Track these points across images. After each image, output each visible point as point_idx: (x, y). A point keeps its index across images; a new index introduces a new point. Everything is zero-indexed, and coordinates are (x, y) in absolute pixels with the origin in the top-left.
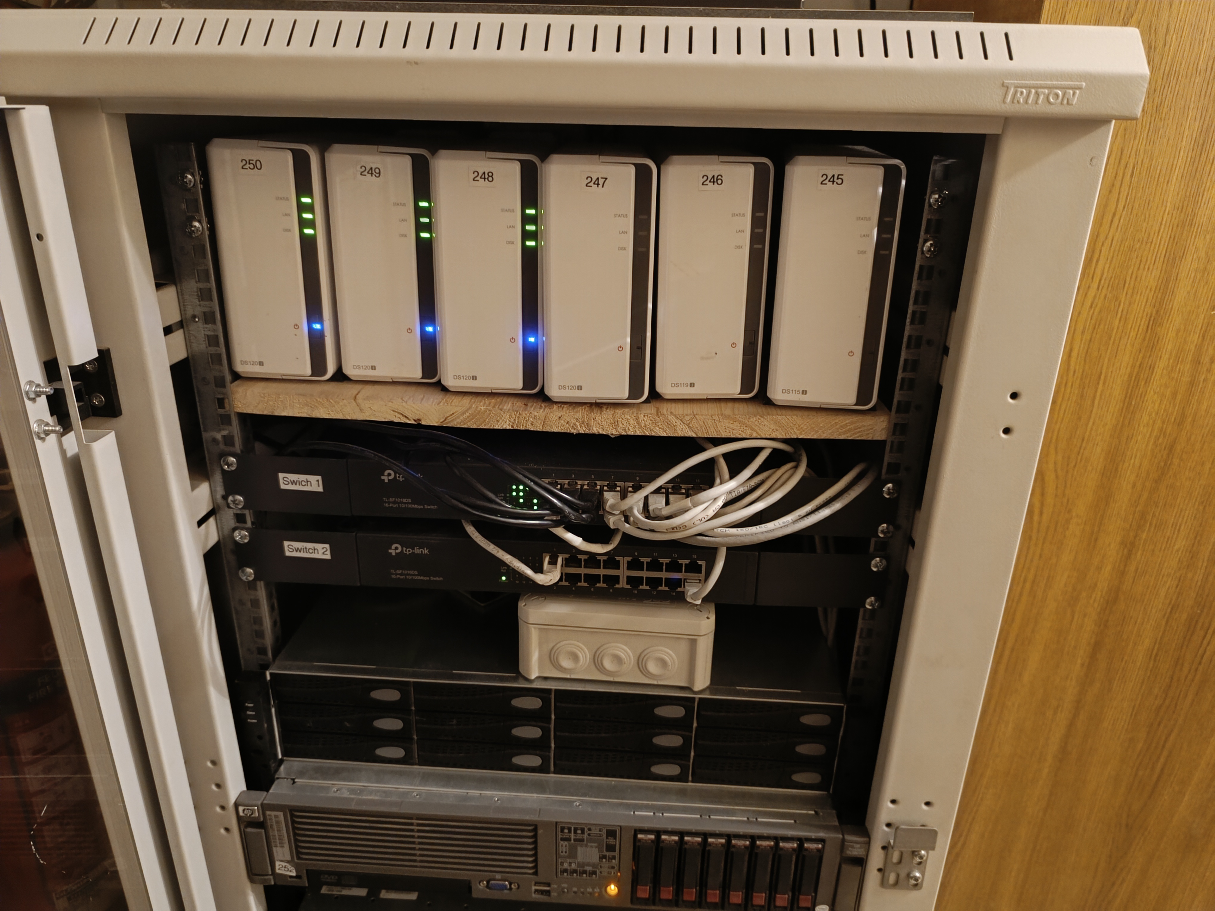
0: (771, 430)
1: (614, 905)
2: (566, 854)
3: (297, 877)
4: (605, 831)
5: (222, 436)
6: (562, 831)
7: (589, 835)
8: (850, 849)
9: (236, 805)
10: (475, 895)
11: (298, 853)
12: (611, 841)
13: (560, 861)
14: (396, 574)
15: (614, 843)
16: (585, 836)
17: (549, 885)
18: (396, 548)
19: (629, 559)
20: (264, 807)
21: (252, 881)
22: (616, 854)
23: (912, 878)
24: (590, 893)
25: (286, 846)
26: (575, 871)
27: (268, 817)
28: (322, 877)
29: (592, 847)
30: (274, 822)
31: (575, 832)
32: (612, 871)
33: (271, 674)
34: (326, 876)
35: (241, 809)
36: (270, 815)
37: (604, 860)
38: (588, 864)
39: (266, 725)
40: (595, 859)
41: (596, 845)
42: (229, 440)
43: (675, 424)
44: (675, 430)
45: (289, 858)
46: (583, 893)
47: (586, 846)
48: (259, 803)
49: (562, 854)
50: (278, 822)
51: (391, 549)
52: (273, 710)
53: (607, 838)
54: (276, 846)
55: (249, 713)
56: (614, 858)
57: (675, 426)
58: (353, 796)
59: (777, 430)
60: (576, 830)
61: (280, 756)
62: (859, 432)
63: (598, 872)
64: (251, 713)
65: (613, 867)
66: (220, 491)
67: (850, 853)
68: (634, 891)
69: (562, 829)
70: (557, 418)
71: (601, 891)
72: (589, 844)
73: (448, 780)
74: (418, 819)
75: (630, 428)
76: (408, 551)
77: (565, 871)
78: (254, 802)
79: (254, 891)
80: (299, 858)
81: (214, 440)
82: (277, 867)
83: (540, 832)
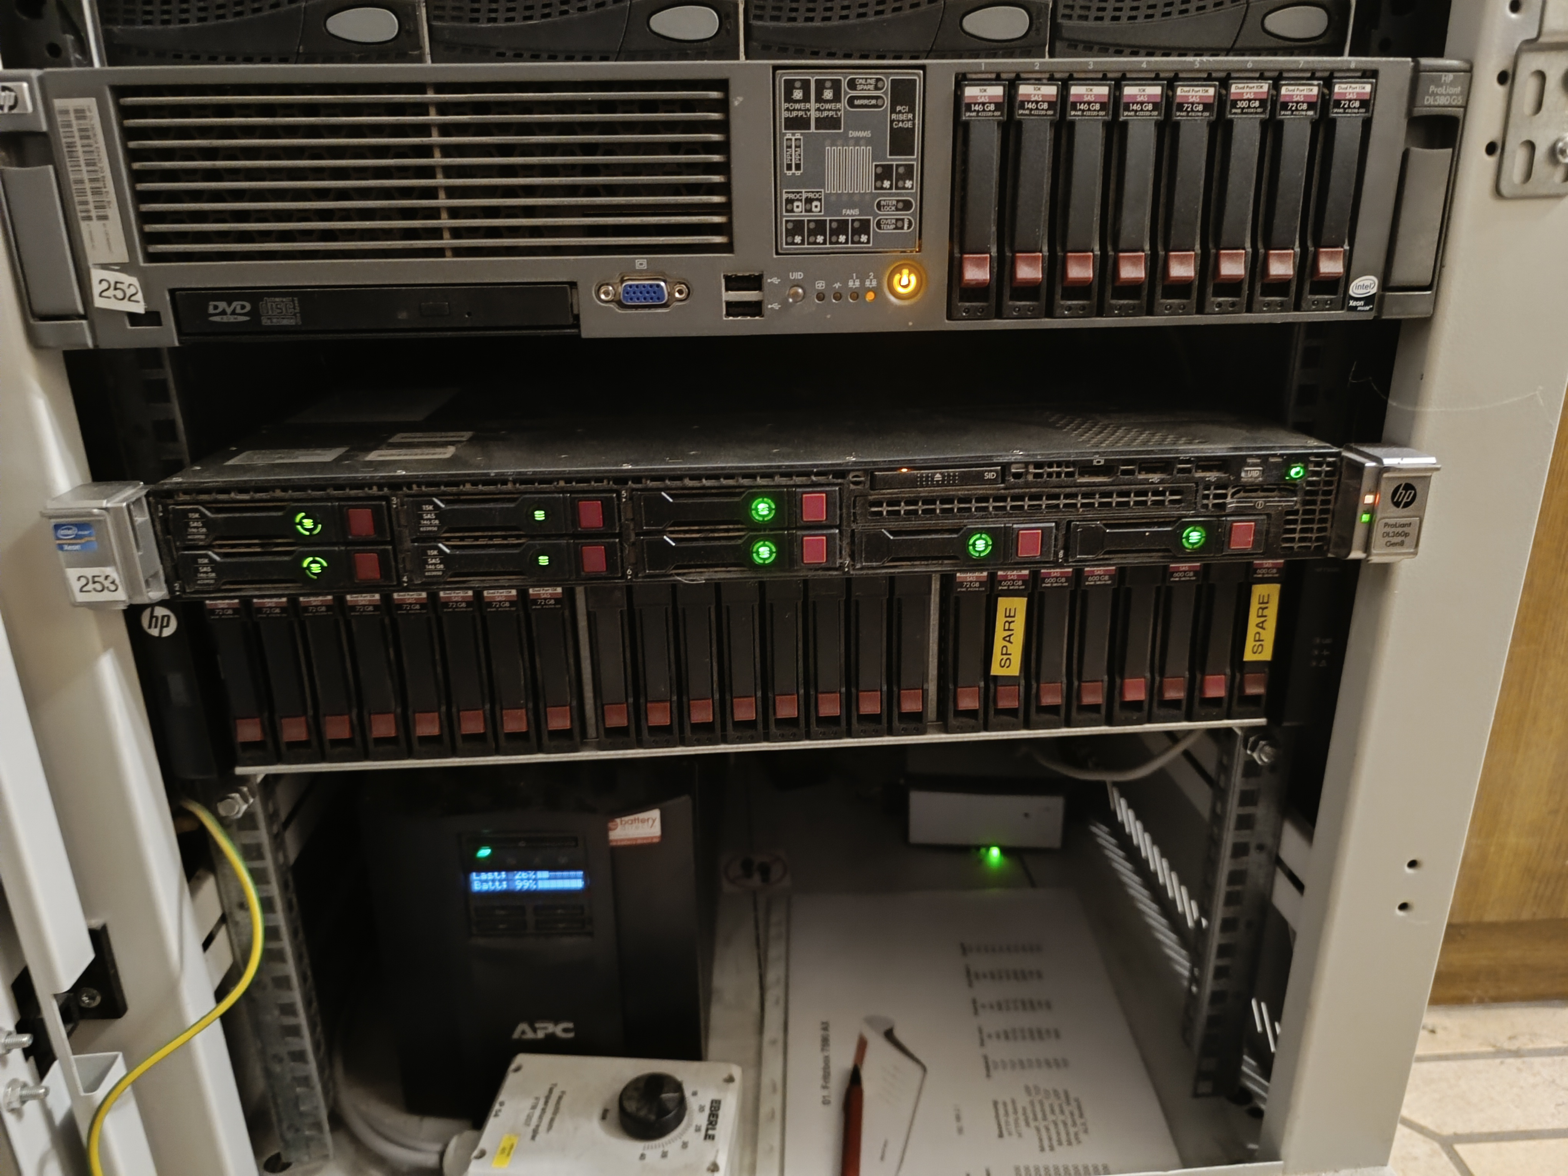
1: (910, 326)
2: (798, 173)
3: (150, 316)
4: (888, 85)
6: (789, 98)
7: (851, 102)
8: (1432, 88)
10: (588, 329)
11: (146, 236)
12: (903, 118)
13: (785, 196)
15: (909, 125)
16: (843, 104)
17: (758, 282)
21: (34, 338)
22: (913, 160)
24: (856, 296)
25: (113, 212)
26: (819, 227)
27: (59, 119)
28: (211, 310)
29: (857, 141)
30: (77, 134)
31: (819, 98)
32: (906, 215)
34: (222, 305)
36: (66, 112)
37: (887, 184)
38: (851, 201)
40: (865, 184)
41: (867, 134)
45: (121, 255)
47: (846, 141)
48: (33, 77)
49: (789, 173)
50: (85, 134)
53: (893, 111)
54: (89, 218)
56: (909, 172)
60: (820, 89)
63: (873, 225)
65: (907, 205)
67: (1431, 102)
68: (955, 269)
69: (790, 87)
71: (879, 283)
72: (853, 134)
77: (797, 227)
80: (149, 256)
82: (97, 289)
83: (736, 102)
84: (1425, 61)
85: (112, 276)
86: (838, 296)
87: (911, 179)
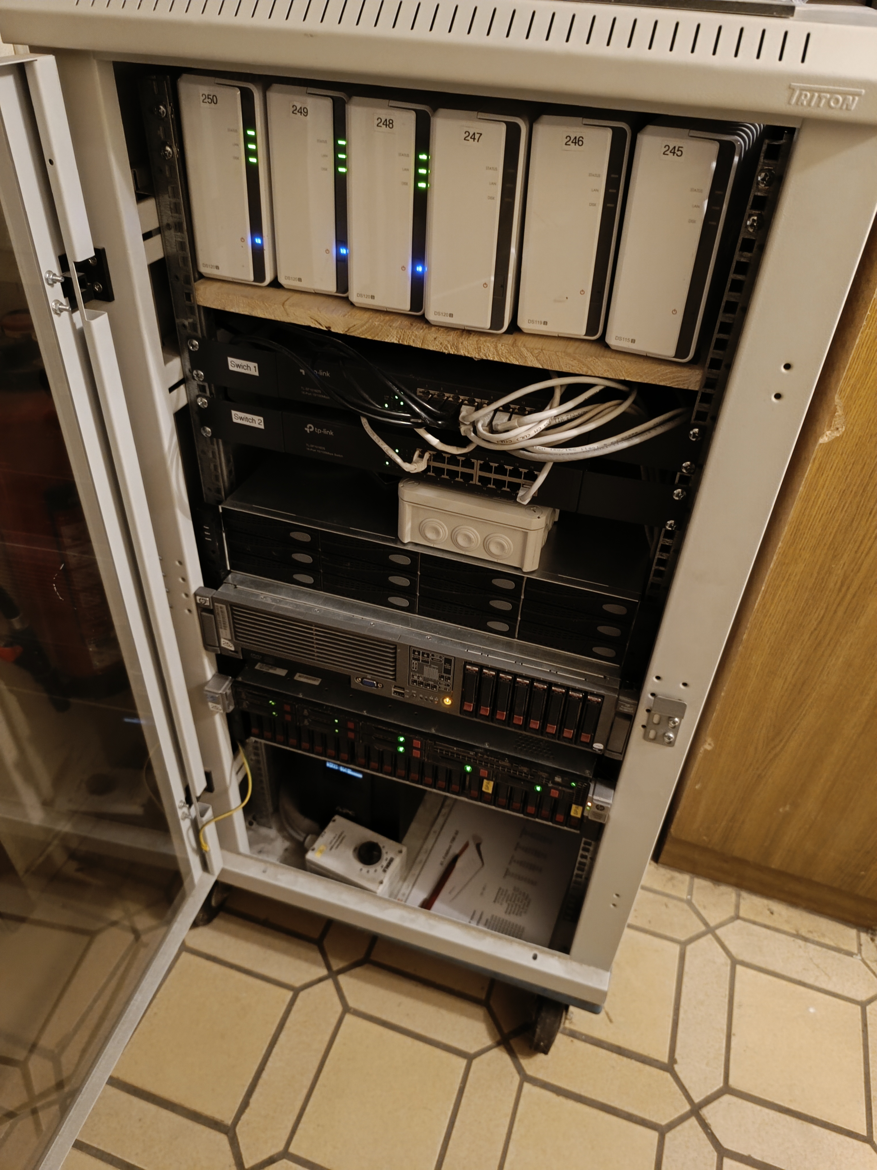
0: (603, 370)
1: (448, 712)
2: (416, 670)
3: (235, 652)
4: (443, 658)
5: (189, 323)
6: (414, 653)
7: (432, 659)
8: (622, 706)
9: (195, 595)
10: (353, 686)
11: (236, 636)
12: (448, 667)
13: (412, 674)
14: (310, 448)
15: (450, 669)
16: (430, 659)
17: (403, 689)
18: (310, 428)
19: (482, 462)
20: (213, 600)
21: (206, 649)
22: (451, 676)
23: (666, 736)
24: (431, 701)
25: (228, 628)
26: (422, 683)
28: (251, 654)
29: (434, 668)
30: (220, 611)
31: (423, 656)
32: (448, 688)
33: (223, 508)
34: (254, 655)
35: (198, 598)
36: (217, 606)
37: (442, 679)
38: (431, 680)
39: (217, 544)
40: (436, 677)
41: (437, 667)
42: (193, 326)
43: (526, 355)
44: (526, 360)
45: (229, 637)
46: (426, 699)
47: (430, 666)
48: (210, 596)
49: (413, 669)
50: (222, 612)
51: (306, 427)
52: (224, 535)
53: (445, 664)
54: (221, 628)
55: (206, 533)
56: (449, 678)
57: (526, 357)
58: (273, 603)
59: (608, 371)
60: (423, 654)
61: (229, 568)
62: (677, 381)
63: (438, 687)
64: (207, 533)
65: (448, 686)
66: (188, 366)
67: (622, 709)
68: (462, 705)
69: (414, 651)
70: (433, 339)
71: (439, 701)
72: (432, 666)
73: (342, 605)
74: (315, 626)
75: (490, 354)
76: (319, 431)
77: (415, 681)
78: (207, 595)
79: (207, 656)
80: (236, 639)
81: (184, 326)
82: (222, 642)
83: (398, 650)
84: (621, 698)
85: (227, 641)
87: (450, 680)
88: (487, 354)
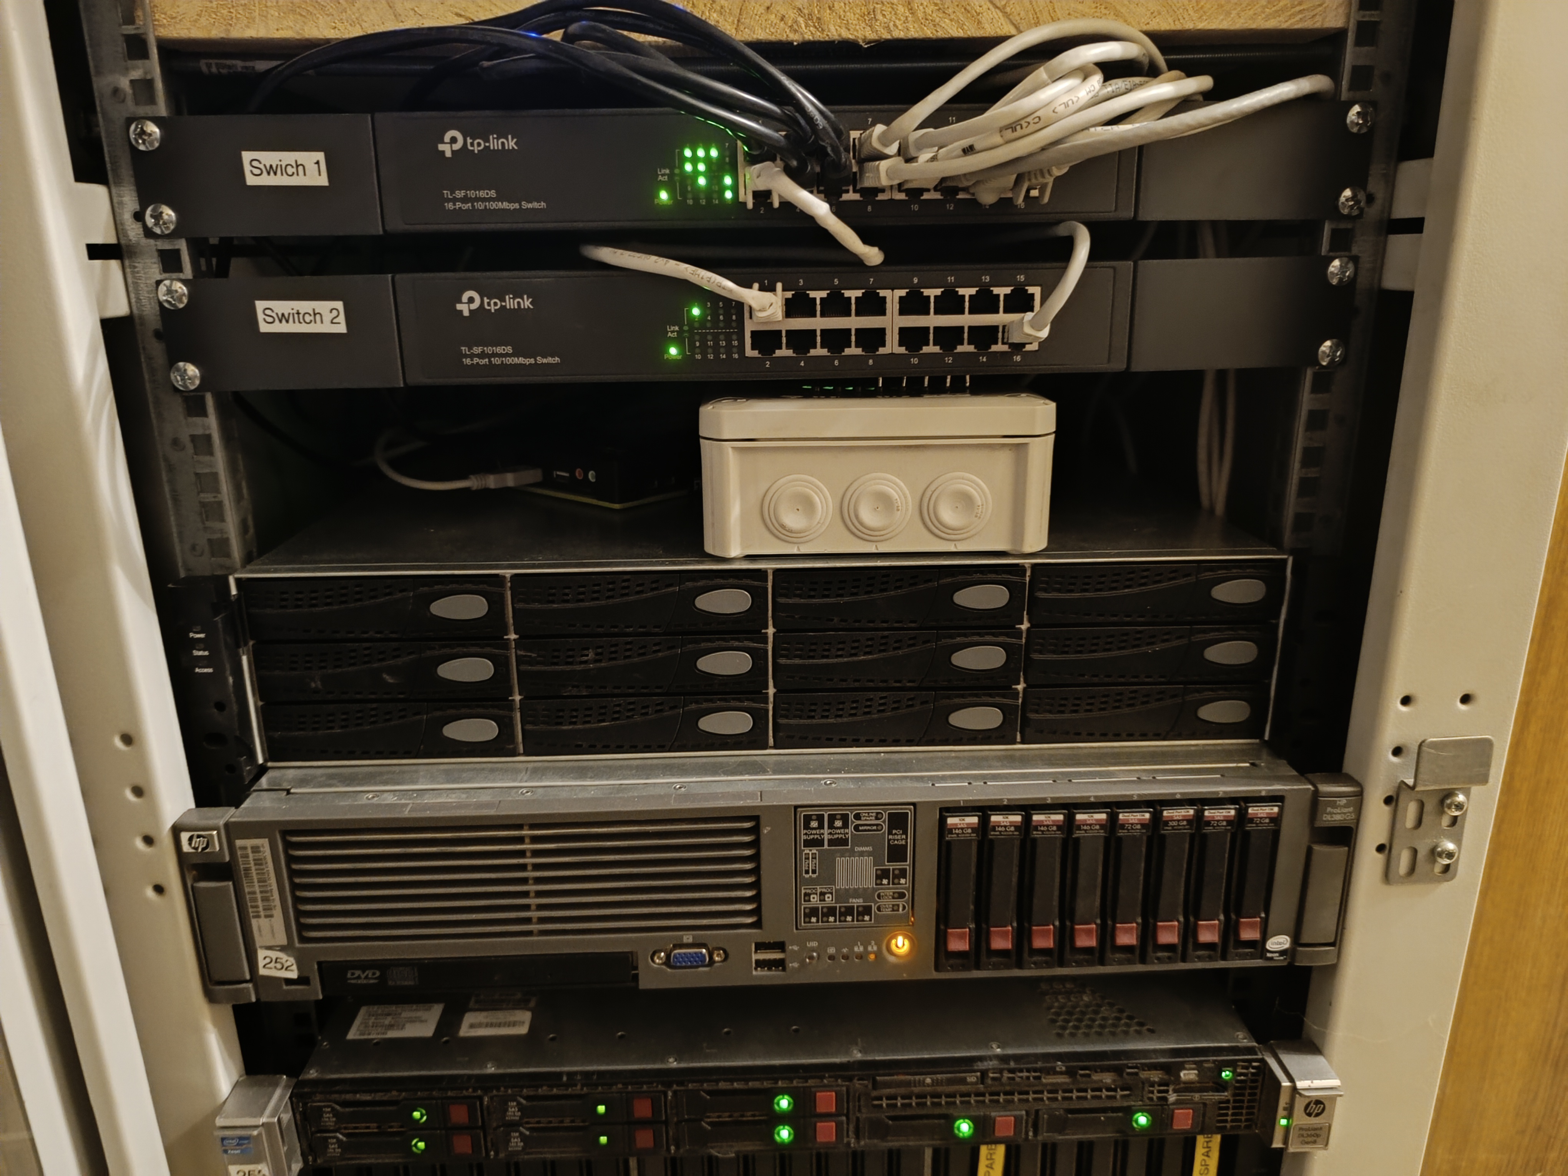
1: (905, 976)
2: (814, 876)
3: (302, 980)
4: (885, 816)
5: (132, 81)
6: (807, 826)
7: (856, 828)
8: (1329, 809)
9: (176, 830)
10: (646, 983)
11: (301, 928)
12: (898, 838)
13: (803, 891)
14: (472, 356)
15: (903, 842)
16: (850, 830)
17: (782, 947)
18: (471, 300)
19: (903, 293)
20: (232, 831)
21: (210, 996)
22: (907, 865)
23: (1440, 855)
24: (859, 956)
25: (278, 913)
26: (831, 911)
27: (239, 853)
28: (349, 975)
29: (862, 854)
30: (252, 863)
31: (831, 826)
32: (901, 902)
33: (238, 581)
34: (358, 973)
35: (185, 836)
36: (244, 848)
37: (885, 881)
38: (856, 893)
39: (231, 680)
40: (869, 880)
41: (870, 849)
42: (144, 87)
45: (282, 940)
47: (852, 853)
48: (221, 823)
49: (807, 876)
50: (259, 862)
51: (460, 302)
52: (244, 659)
53: (890, 833)
54: (258, 917)
55: (196, 653)
56: (903, 873)
58: (403, 801)
60: (832, 818)
61: (260, 761)
63: (874, 908)
64: (201, 653)
65: (902, 895)
66: (130, 202)
67: (1329, 818)
68: (941, 939)
69: (808, 819)
70: (762, 10)
71: (880, 948)
72: (857, 849)
74: (533, 827)
75: (898, 22)
76: (493, 305)
77: (814, 912)
78: (211, 823)
79: (216, 1024)
80: (303, 939)
81: (116, 91)
82: (261, 963)
83: (765, 830)
84: (1323, 788)
85: (274, 954)
86: (846, 957)
87: (905, 877)
88: (891, 24)
